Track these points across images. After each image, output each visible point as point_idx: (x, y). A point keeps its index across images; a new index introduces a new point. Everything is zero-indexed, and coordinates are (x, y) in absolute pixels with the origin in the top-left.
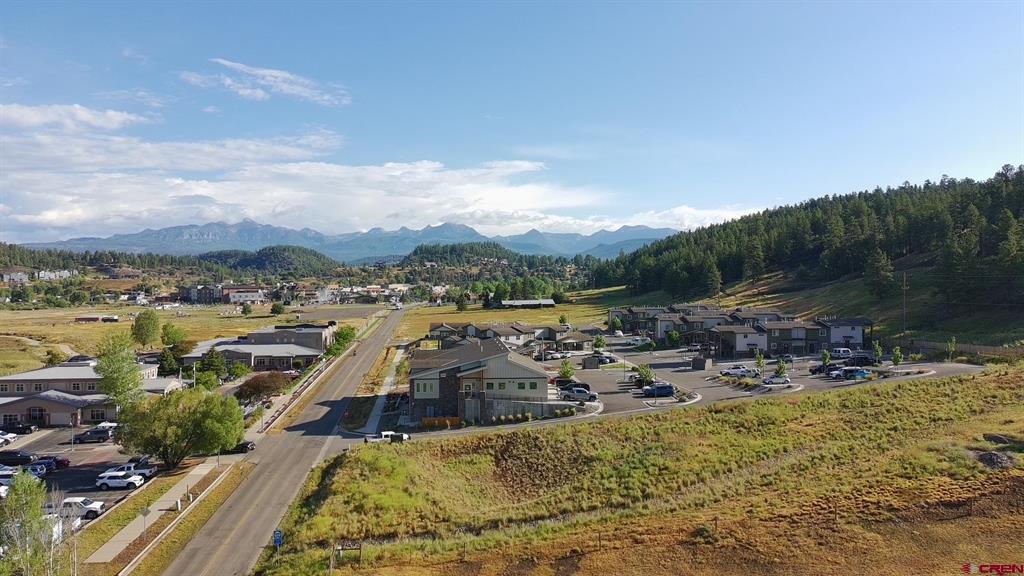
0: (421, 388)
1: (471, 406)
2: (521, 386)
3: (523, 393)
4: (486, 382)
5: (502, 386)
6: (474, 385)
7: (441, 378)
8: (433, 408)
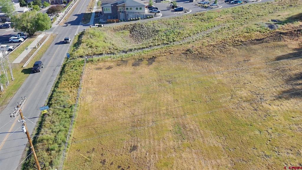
0: (106, 10)
1: (122, 16)
2: (137, 9)
3: (137, 11)
4: (126, 7)
5: (131, 9)
6: (122, 9)
7: (111, 7)
8: (110, 16)
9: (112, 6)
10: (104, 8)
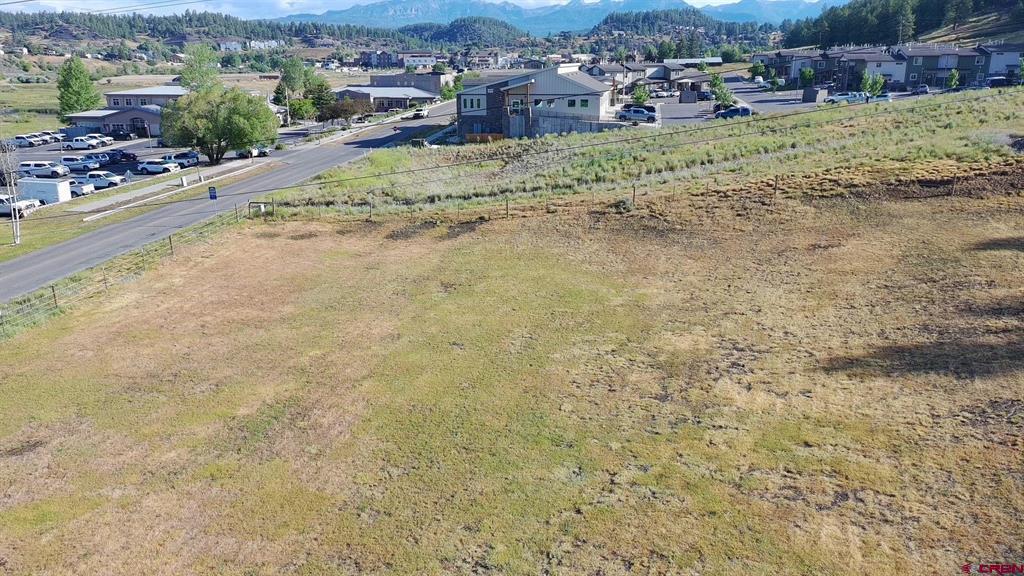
0: (469, 104)
1: (516, 121)
2: (572, 104)
3: (572, 111)
4: (533, 98)
5: (550, 102)
6: (522, 102)
7: (488, 95)
8: (480, 125)
9: (491, 91)
10: (463, 98)
